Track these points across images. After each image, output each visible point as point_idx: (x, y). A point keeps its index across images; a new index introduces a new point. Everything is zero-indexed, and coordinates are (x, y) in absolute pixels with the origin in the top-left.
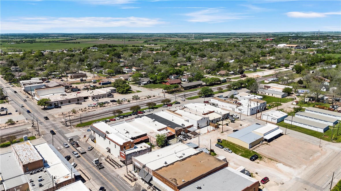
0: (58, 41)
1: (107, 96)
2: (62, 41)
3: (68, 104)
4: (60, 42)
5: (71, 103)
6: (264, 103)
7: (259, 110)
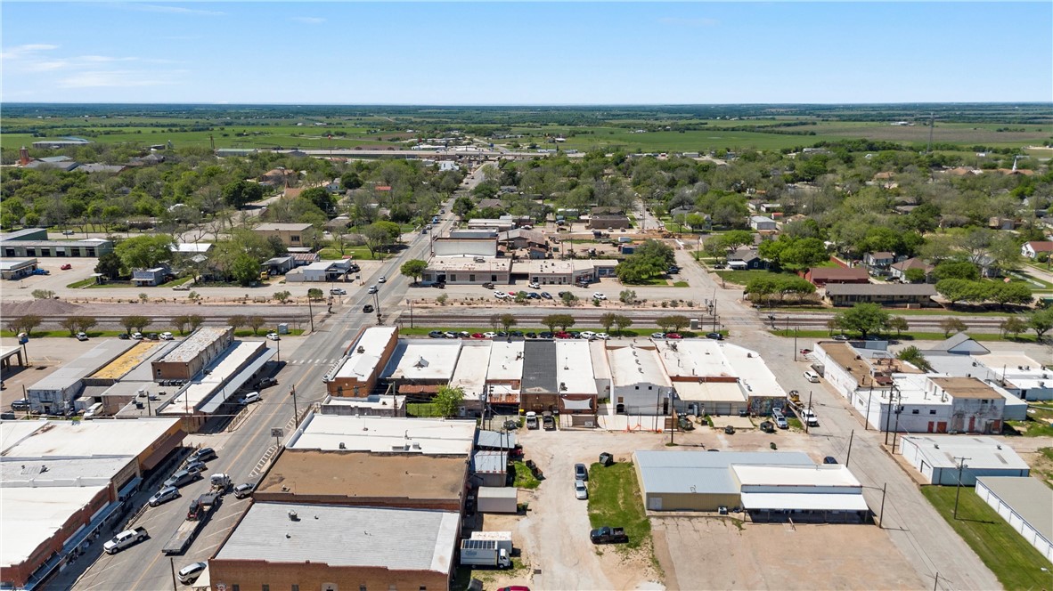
0: (759, 127)
1: (574, 280)
2: (772, 126)
4: (765, 129)
6: (983, 400)
7: (945, 424)
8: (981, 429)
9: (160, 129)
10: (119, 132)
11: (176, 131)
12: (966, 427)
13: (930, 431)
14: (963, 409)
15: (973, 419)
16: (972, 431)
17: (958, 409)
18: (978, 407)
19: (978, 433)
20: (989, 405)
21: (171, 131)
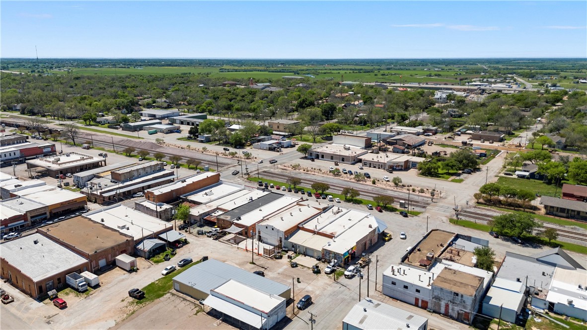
3: (330, 160)
5: (345, 162)
6: (455, 293)
7: (427, 303)
8: (455, 315)
9: (348, 71)
10: (330, 73)
11: (356, 72)
12: (443, 310)
13: (416, 305)
14: (440, 296)
15: (447, 306)
16: (446, 315)
17: (436, 294)
18: (451, 297)
19: (452, 318)
20: (459, 298)
21: (354, 72)
